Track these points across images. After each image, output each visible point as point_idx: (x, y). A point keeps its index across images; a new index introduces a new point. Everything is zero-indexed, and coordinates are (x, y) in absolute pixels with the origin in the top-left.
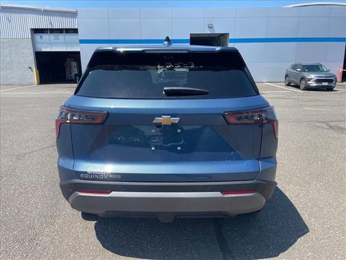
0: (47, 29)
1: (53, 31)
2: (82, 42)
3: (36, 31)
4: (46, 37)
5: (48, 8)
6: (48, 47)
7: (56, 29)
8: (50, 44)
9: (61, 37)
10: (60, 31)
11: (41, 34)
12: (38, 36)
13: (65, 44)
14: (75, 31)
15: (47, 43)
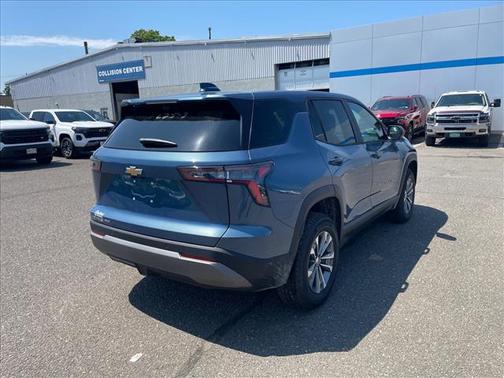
0: (293, 63)
1: (300, 65)
2: (333, 75)
3: (281, 67)
4: (291, 72)
5: (296, 35)
6: (292, 86)
7: (304, 62)
8: (296, 81)
9: (308, 71)
10: (308, 63)
11: (286, 70)
12: (282, 73)
13: (312, 80)
14: (326, 61)
15: (291, 81)
